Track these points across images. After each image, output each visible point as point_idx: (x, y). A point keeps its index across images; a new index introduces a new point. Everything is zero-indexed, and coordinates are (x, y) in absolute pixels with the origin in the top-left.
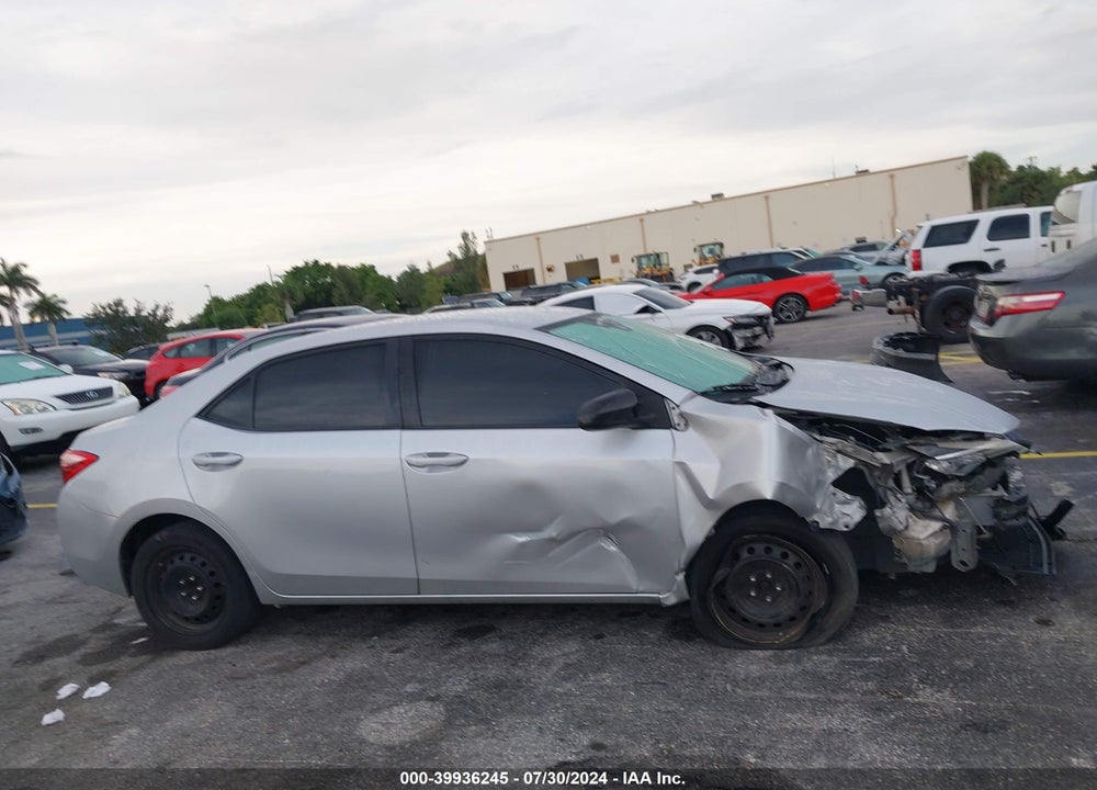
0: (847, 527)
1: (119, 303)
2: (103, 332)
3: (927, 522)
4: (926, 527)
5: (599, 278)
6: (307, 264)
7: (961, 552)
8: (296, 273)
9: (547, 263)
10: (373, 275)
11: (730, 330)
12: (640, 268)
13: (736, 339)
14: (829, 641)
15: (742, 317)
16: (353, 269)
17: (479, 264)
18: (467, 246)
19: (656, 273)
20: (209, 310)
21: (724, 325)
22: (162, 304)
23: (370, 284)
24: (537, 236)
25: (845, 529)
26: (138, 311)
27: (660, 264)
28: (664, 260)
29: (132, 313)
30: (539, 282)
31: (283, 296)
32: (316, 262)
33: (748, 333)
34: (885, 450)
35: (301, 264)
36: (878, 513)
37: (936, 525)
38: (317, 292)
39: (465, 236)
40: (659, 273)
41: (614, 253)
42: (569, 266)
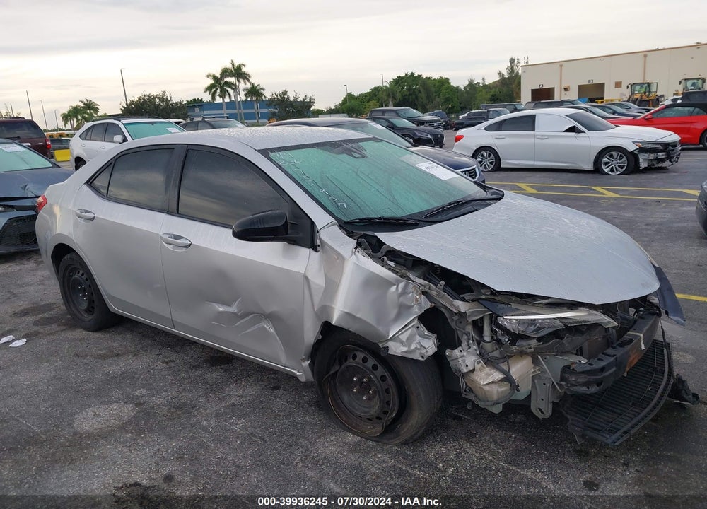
0: (423, 357)
1: (285, 93)
2: (276, 111)
3: (493, 371)
4: (488, 375)
5: (603, 98)
6: (406, 74)
7: (539, 401)
8: (399, 81)
9: (564, 85)
10: (447, 85)
11: (636, 152)
12: (632, 93)
13: (641, 160)
14: (405, 443)
15: (649, 143)
16: (434, 80)
17: (516, 82)
18: (512, 68)
19: (645, 98)
20: (345, 101)
21: (631, 148)
22: (309, 96)
23: (444, 91)
24: (561, 64)
25: (421, 359)
26: (296, 98)
27: (650, 92)
28: (653, 88)
29: (292, 99)
30: (557, 98)
31: (388, 95)
32: (412, 74)
33: (652, 157)
34: (463, 300)
35: (403, 75)
36: (448, 353)
37: (498, 376)
38: (410, 95)
39: (512, 61)
40: (647, 99)
41: (618, 80)
42: (582, 89)
